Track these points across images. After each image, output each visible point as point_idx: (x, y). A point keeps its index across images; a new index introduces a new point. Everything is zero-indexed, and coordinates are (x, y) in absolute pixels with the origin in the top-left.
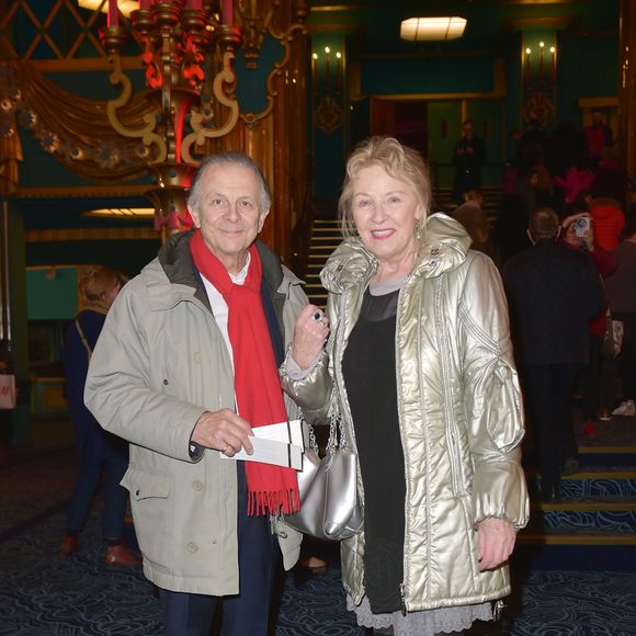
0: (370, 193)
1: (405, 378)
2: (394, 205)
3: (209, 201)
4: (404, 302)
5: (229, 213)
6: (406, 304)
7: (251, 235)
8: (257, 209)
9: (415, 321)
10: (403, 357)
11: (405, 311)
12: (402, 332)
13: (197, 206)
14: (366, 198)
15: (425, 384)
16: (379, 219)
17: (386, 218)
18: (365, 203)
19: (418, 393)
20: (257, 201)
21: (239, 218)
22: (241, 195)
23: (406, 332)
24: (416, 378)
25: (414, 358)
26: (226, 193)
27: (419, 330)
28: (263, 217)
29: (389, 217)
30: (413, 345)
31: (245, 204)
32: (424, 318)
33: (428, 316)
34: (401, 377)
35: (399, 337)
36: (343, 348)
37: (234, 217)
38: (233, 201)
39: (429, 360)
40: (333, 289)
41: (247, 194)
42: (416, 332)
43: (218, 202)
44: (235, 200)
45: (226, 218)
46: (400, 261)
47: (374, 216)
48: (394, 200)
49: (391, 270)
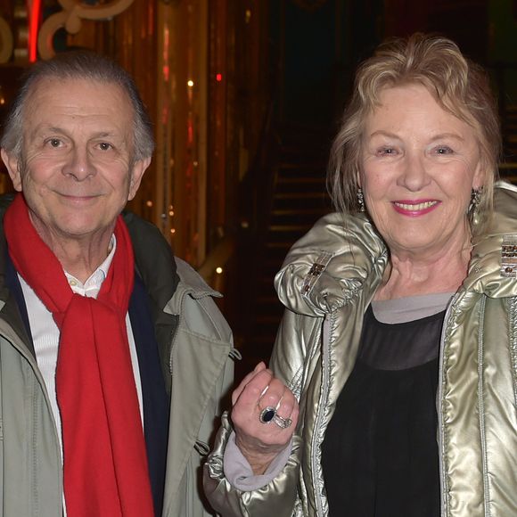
0: (400, 134)
1: (456, 481)
2: (442, 158)
3: (38, 141)
4: (454, 340)
5: (74, 163)
6: (456, 344)
7: (114, 203)
8: (125, 156)
9: (474, 375)
10: (454, 440)
11: (454, 357)
12: (451, 395)
13: (17, 149)
14: (390, 143)
15: (492, 493)
16: (415, 182)
17: (428, 180)
18: (388, 151)
19: (480, 509)
20: (126, 140)
21: (92, 171)
22: (97, 129)
23: (459, 395)
24: (476, 481)
25: (474, 443)
26: (71, 127)
27: (480, 393)
28: (138, 172)
29: (432, 178)
30: (473, 420)
31: (105, 146)
32: (490, 371)
33: (498, 366)
34: (449, 479)
35: (445, 404)
36: (326, 420)
37: (82, 170)
38: (81, 141)
39: (501, 448)
40: (302, 307)
41: (108, 129)
42: (475, 396)
43: (55, 143)
44: (85, 141)
45: (69, 172)
46: (434, 262)
47: (406, 176)
48: (443, 151)
49: (417, 279)
